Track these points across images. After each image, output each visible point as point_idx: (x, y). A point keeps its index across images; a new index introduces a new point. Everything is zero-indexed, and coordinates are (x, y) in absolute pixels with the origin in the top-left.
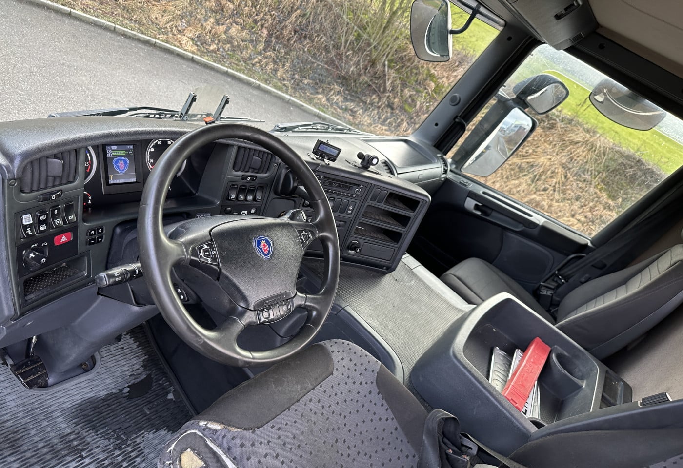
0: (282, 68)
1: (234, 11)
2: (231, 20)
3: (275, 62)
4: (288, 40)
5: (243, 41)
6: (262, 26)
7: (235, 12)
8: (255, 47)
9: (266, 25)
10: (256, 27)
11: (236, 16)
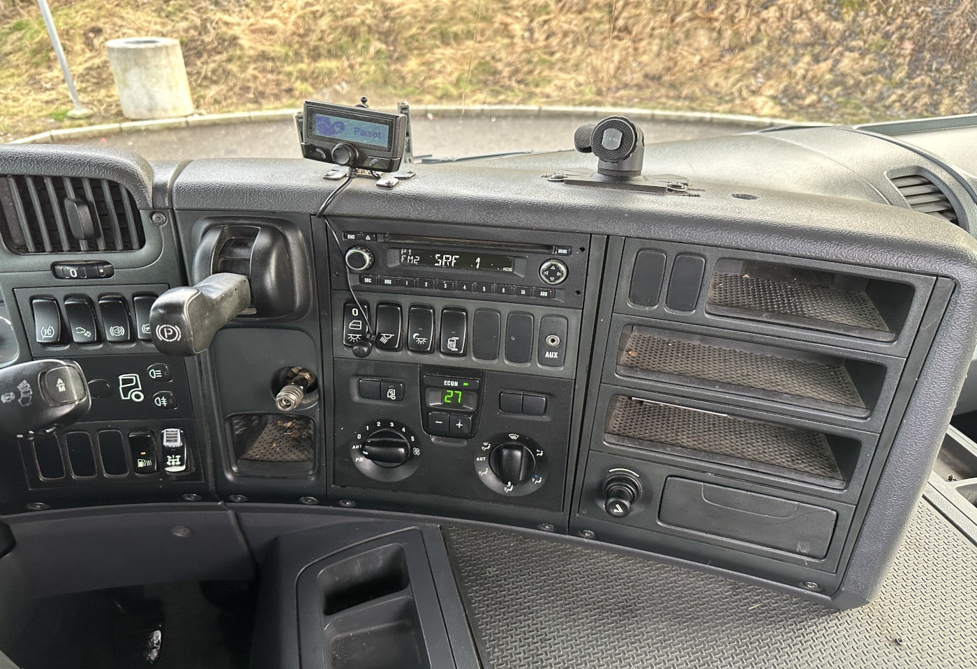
0: (950, 96)
1: (845, 31)
2: (840, 49)
3: (932, 91)
4: (958, 45)
5: (864, 74)
6: (902, 39)
7: (847, 33)
8: (889, 78)
9: (910, 34)
10: (889, 44)
11: (849, 39)
